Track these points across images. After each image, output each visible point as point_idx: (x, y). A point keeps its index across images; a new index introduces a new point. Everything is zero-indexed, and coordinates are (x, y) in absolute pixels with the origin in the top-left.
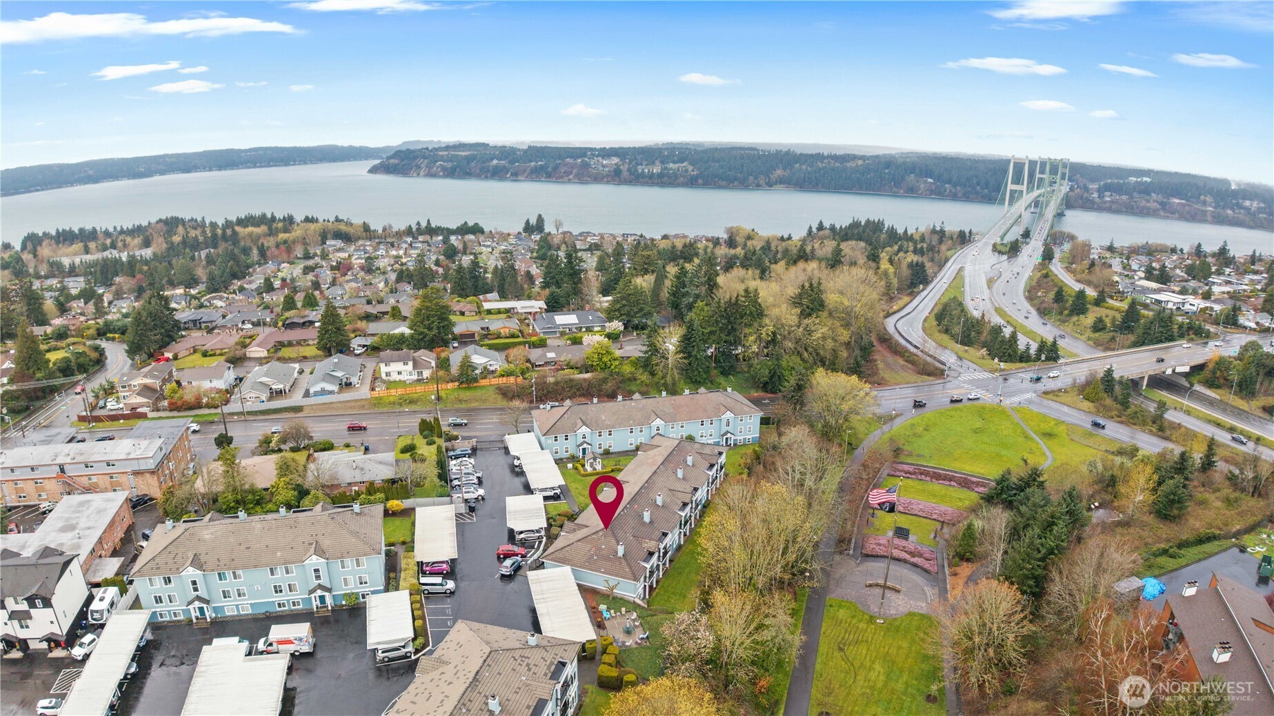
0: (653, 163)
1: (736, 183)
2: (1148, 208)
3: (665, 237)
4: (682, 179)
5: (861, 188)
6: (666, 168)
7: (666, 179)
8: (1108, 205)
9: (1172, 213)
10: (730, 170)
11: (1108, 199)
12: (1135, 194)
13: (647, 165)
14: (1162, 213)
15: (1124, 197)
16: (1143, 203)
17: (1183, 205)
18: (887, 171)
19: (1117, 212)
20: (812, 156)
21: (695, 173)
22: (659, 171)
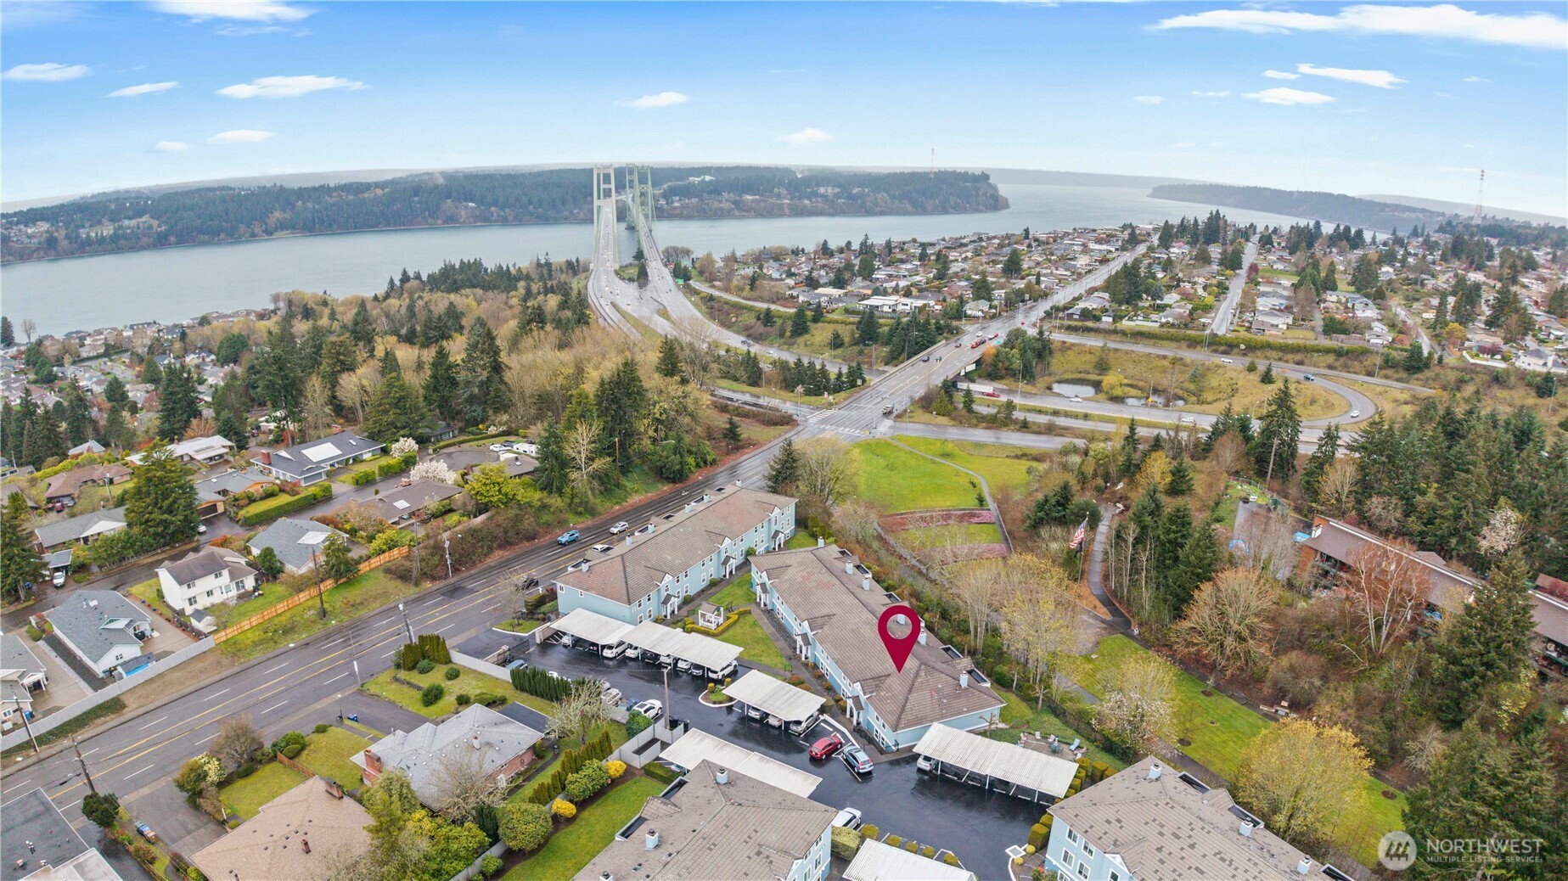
0: (99, 223)
1: (222, 236)
2: (721, 209)
3: (204, 321)
4: (145, 240)
5: (388, 224)
6: (121, 227)
7: (122, 242)
8: (678, 211)
9: (748, 211)
10: (211, 220)
11: (677, 204)
12: (705, 195)
13: (91, 226)
14: (737, 213)
15: (694, 200)
16: (716, 205)
17: (757, 201)
18: (416, 199)
19: (689, 217)
20: (315, 189)
21: (163, 228)
22: (112, 232)
